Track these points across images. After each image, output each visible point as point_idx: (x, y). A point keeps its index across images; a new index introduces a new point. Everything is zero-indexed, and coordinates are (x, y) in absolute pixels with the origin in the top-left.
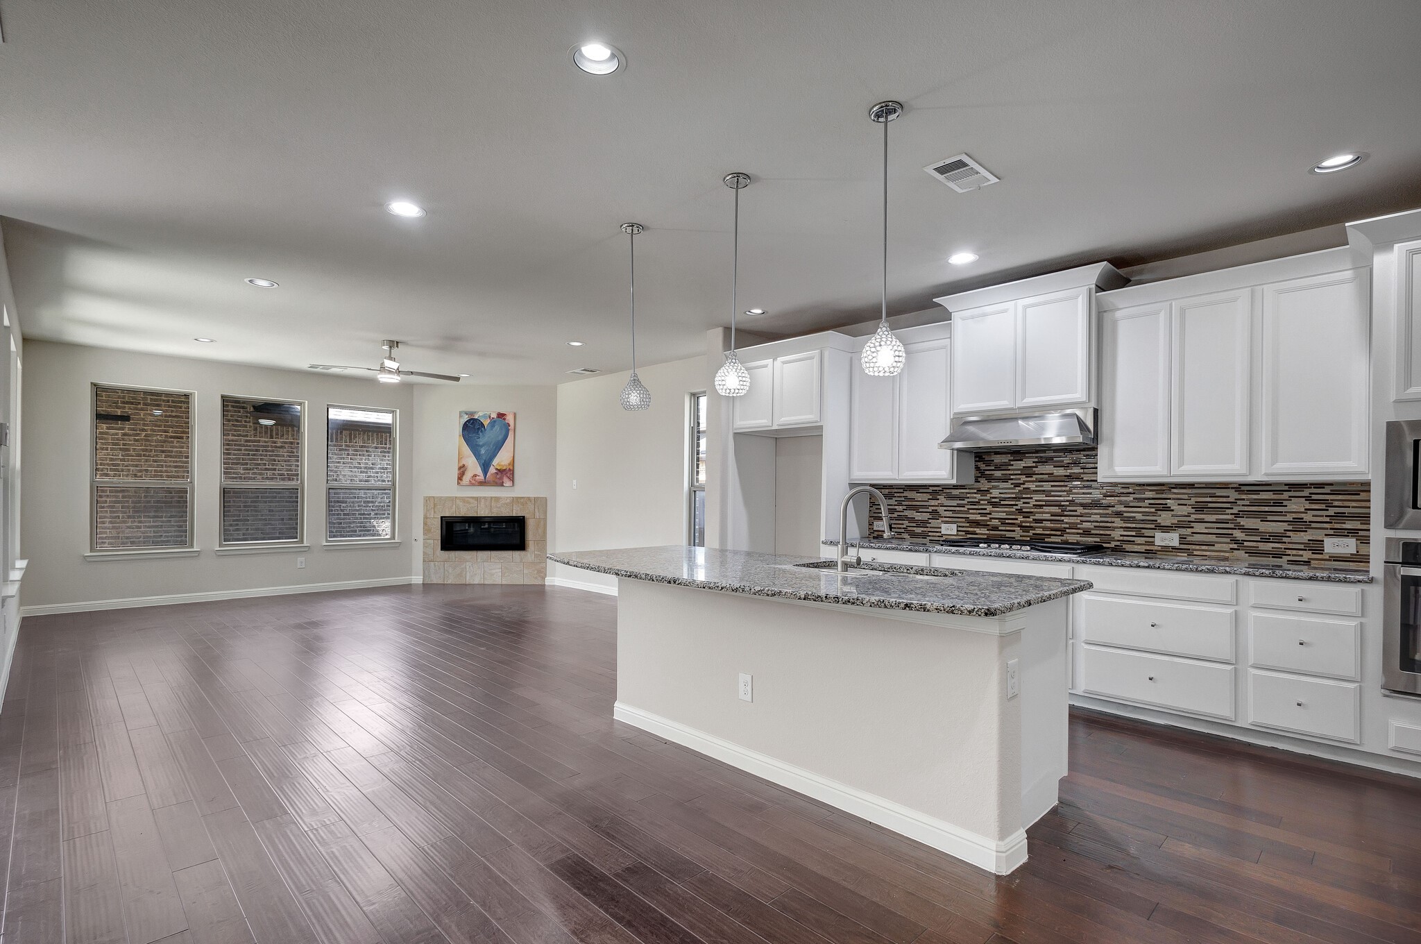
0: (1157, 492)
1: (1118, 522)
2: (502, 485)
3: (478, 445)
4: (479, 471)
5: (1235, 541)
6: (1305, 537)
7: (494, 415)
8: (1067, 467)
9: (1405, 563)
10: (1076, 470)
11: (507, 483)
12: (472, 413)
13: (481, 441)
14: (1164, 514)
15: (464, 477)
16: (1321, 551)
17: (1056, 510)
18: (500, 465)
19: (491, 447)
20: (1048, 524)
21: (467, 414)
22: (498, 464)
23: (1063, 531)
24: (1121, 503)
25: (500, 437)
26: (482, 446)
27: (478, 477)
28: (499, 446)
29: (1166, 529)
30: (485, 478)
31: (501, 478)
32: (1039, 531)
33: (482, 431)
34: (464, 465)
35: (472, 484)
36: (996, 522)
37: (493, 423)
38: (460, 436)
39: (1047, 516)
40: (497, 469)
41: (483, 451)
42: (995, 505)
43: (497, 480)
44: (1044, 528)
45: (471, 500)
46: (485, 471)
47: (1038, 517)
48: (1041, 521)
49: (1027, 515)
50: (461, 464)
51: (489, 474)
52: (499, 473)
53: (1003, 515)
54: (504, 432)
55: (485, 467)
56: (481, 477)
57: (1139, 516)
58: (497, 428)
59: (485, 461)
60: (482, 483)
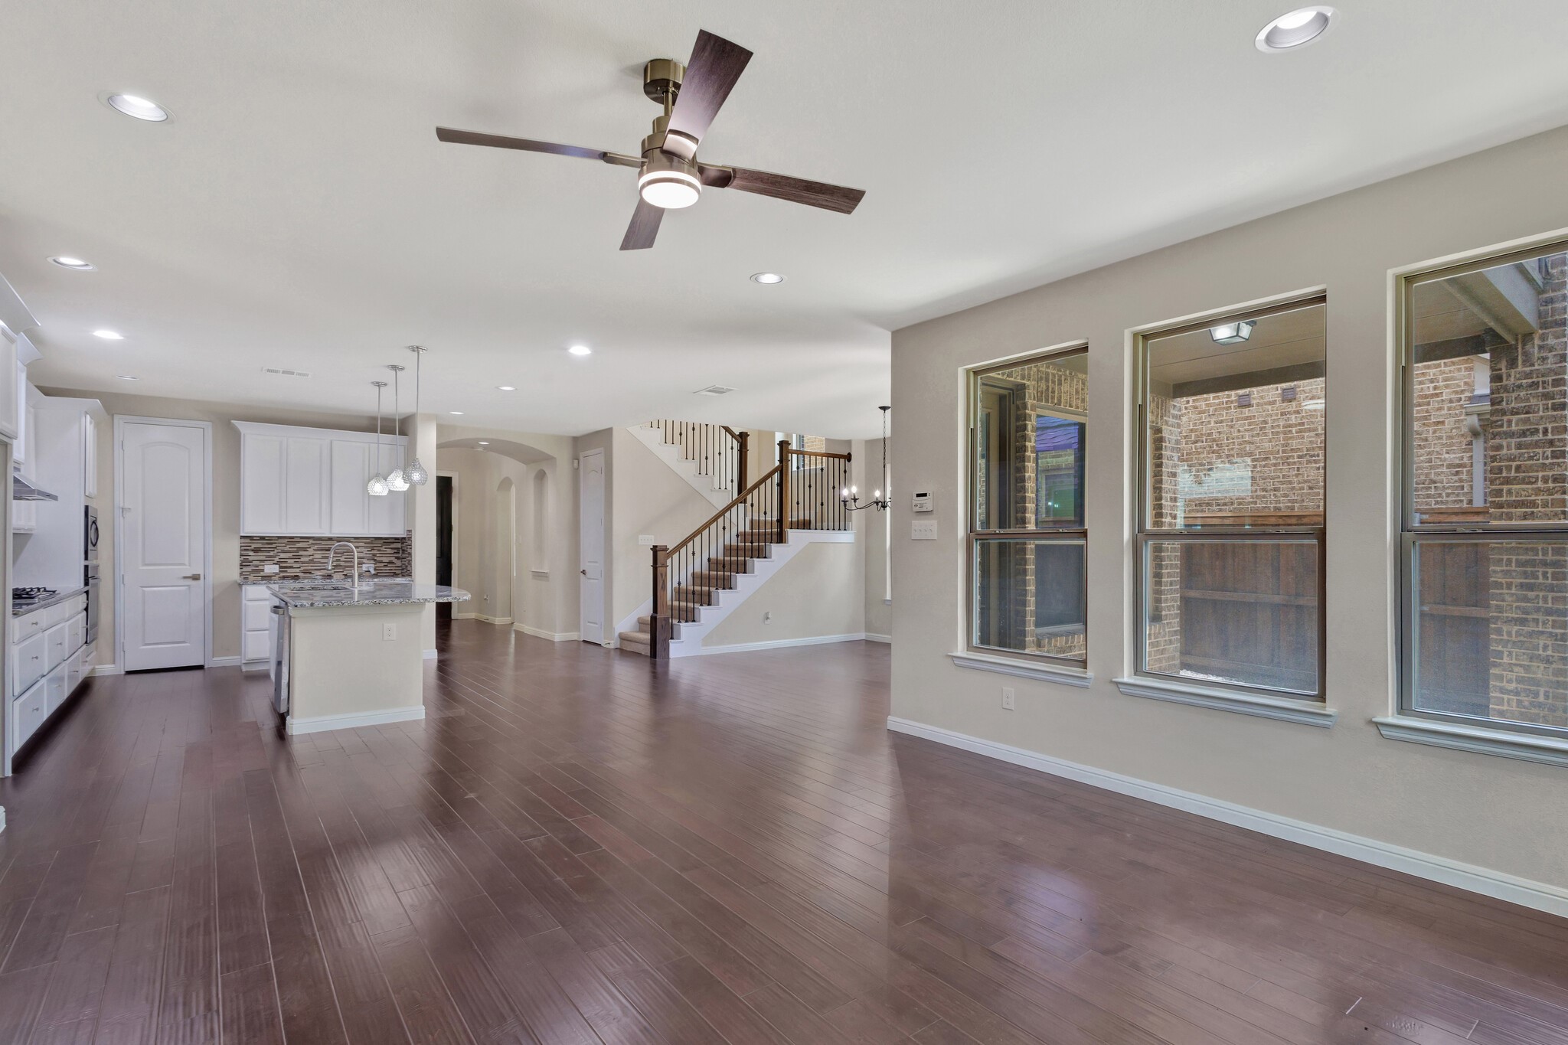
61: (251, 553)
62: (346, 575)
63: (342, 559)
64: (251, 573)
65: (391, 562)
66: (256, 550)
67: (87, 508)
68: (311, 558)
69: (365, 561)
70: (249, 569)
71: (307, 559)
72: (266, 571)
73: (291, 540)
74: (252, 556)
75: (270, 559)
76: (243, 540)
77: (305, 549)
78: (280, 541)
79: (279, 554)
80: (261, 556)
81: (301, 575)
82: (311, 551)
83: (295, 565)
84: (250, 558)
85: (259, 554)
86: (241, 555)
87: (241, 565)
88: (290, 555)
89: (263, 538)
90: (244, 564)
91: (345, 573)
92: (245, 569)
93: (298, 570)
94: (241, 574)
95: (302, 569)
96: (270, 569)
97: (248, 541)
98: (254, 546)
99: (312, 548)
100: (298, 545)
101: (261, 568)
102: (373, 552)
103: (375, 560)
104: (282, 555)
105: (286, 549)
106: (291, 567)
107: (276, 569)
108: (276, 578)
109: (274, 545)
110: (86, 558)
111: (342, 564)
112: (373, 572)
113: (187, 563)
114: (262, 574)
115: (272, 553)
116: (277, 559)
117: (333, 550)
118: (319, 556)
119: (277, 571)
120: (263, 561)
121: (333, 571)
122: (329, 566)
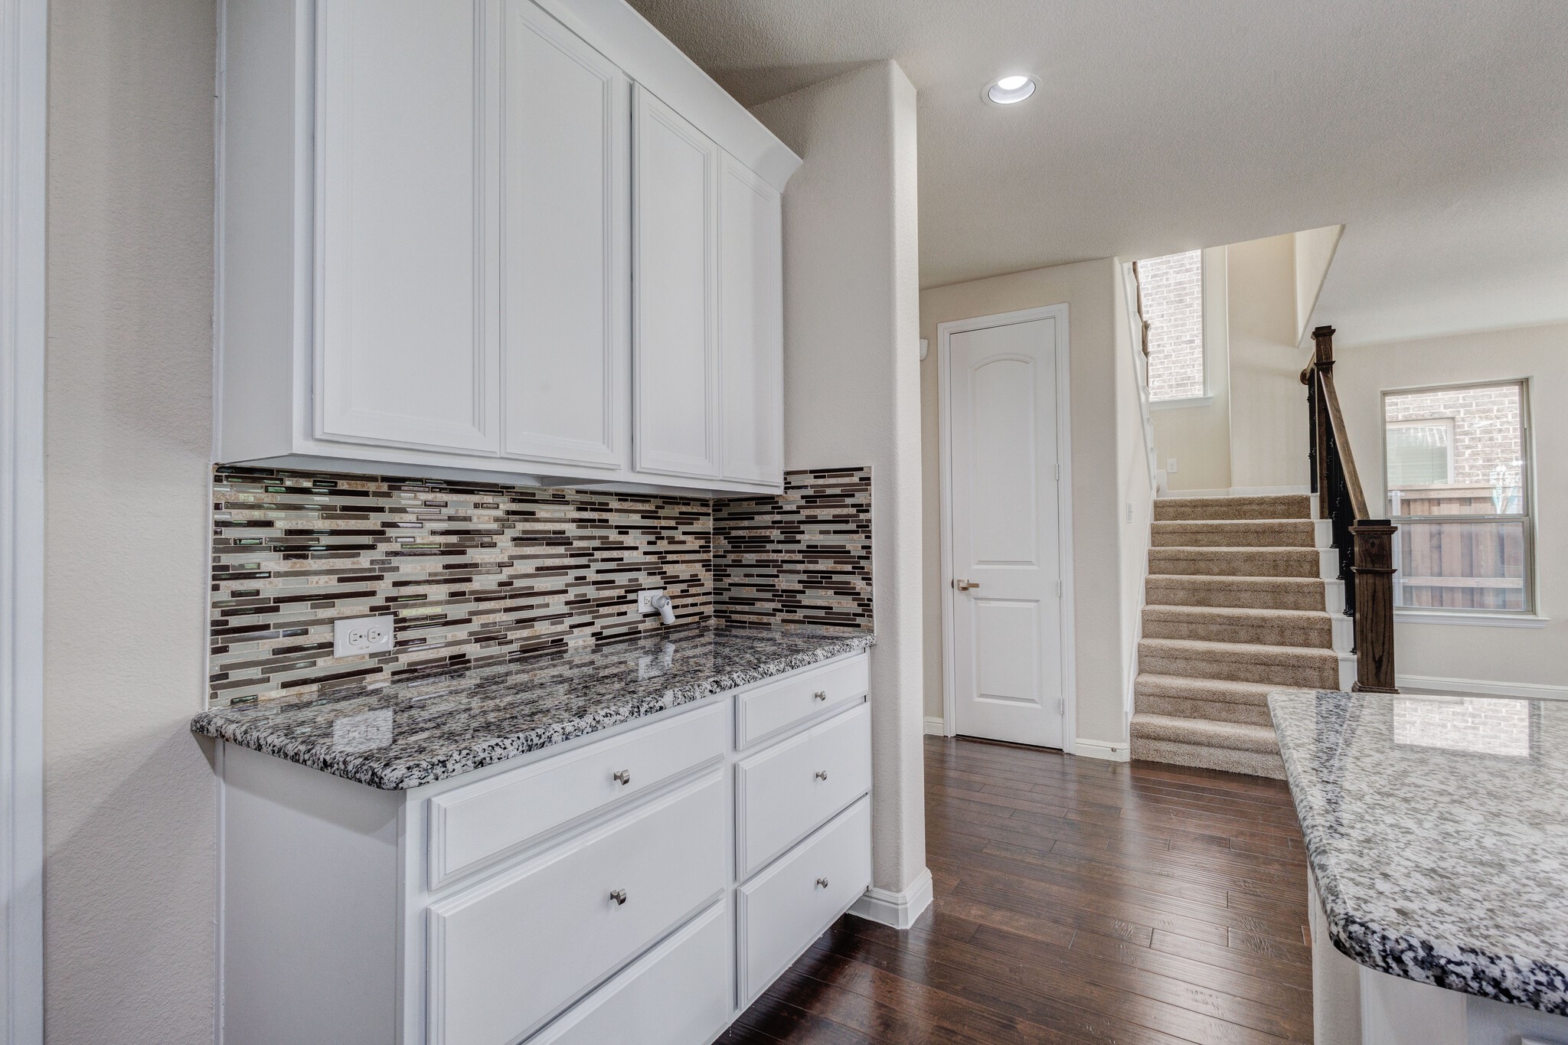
61: (268, 563)
62: (597, 635)
63: (591, 575)
64: (270, 667)
65: (694, 581)
66: (295, 546)
68: (507, 572)
69: (645, 577)
70: (261, 649)
71: (491, 582)
72: (339, 651)
74: (274, 577)
75: (354, 589)
76: (228, 491)
77: (484, 538)
79: (395, 561)
80: (317, 575)
81: (473, 650)
82: (505, 546)
83: (452, 612)
84: (269, 589)
85: (308, 566)
86: (221, 573)
87: (219, 628)
88: (434, 565)
89: (325, 481)
90: (235, 622)
92: (240, 651)
93: (463, 632)
94: (219, 680)
95: (476, 625)
97: (250, 492)
98: (278, 521)
99: (510, 533)
101: (317, 636)
104: (405, 569)
105: (419, 535)
107: (380, 634)
109: (374, 522)
111: (591, 592)
114: (324, 666)
115: (364, 560)
116: (384, 588)
117: (567, 542)
118: (528, 567)
119: (386, 643)
120: (329, 598)
121: (569, 622)
122: (557, 604)
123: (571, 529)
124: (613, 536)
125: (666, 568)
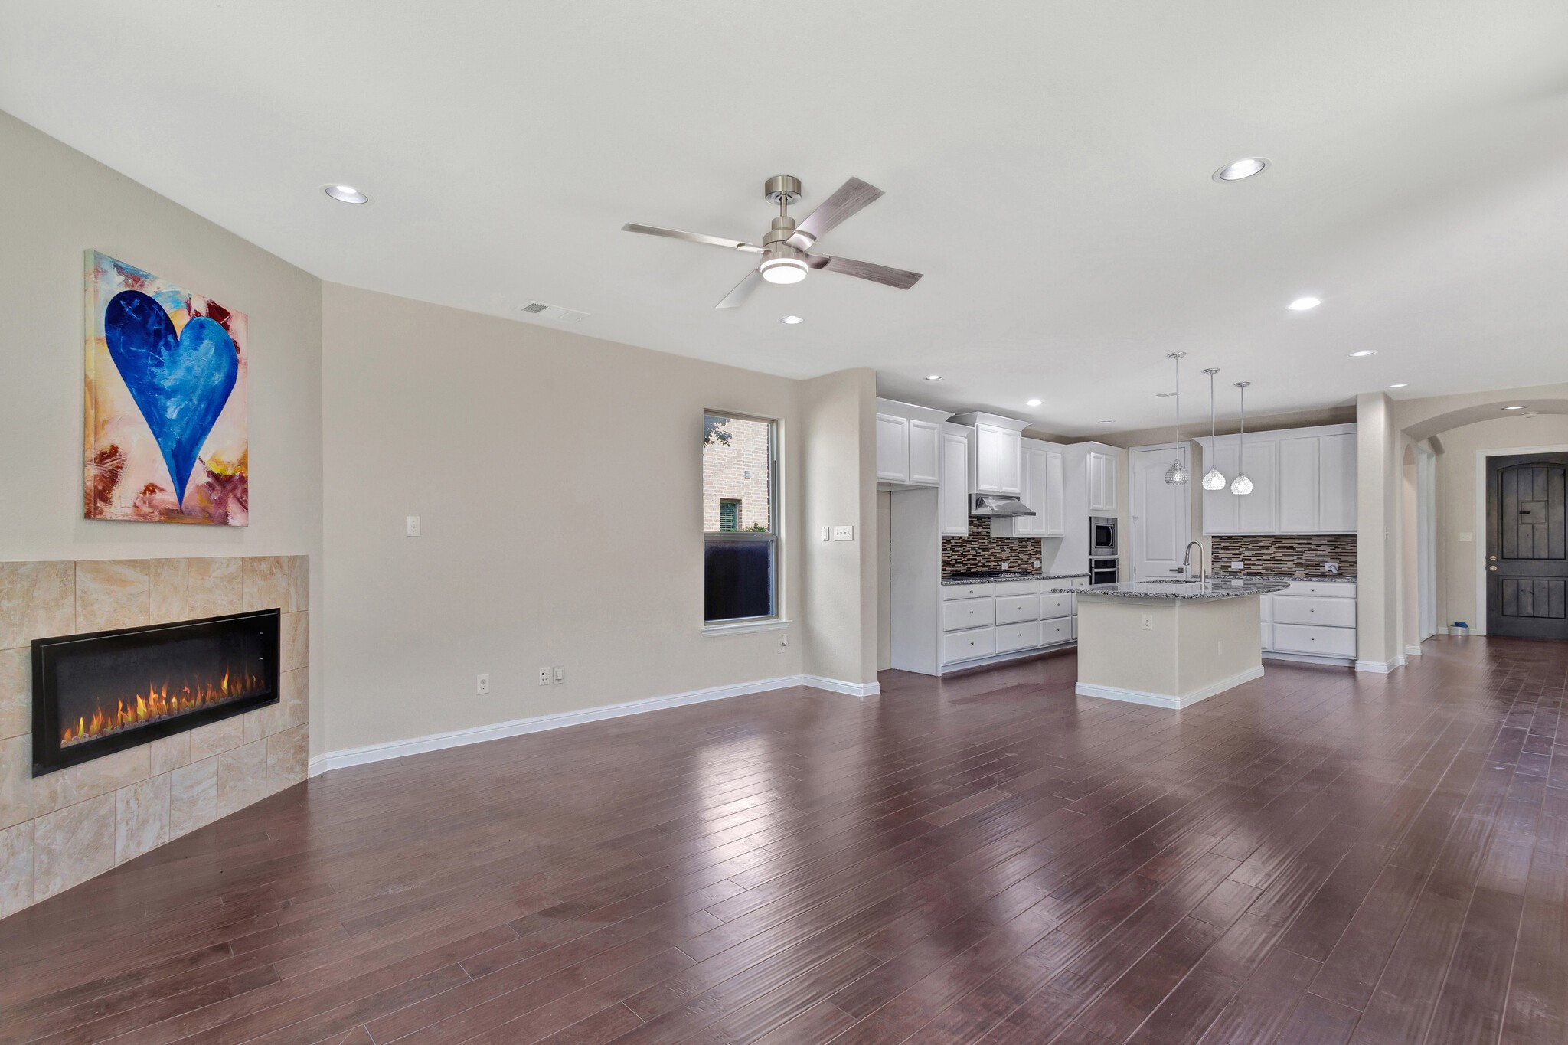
0: (1003, 542)
1: (993, 559)
2: (224, 520)
3: (159, 389)
4: (162, 475)
5: (1019, 565)
6: (1030, 561)
7: (199, 305)
8: (978, 527)
9: (1095, 567)
10: (980, 529)
11: (236, 517)
12: (136, 276)
13: (168, 378)
14: (1004, 553)
15: (117, 494)
16: (1033, 567)
17: (974, 552)
18: (218, 463)
19: (195, 401)
20: (972, 561)
21: (119, 269)
22: (213, 459)
23: (976, 564)
24: (993, 547)
25: (218, 378)
26: (170, 394)
27: (158, 496)
28: (215, 402)
29: (1004, 561)
30: (180, 497)
31: (221, 503)
32: (969, 566)
33: (167, 345)
34: (114, 451)
35: (141, 518)
36: (954, 562)
37: (197, 328)
38: (99, 340)
39: (971, 557)
40: (211, 474)
41: (172, 413)
42: (953, 550)
43: (212, 509)
44: (971, 564)
45: (129, 573)
46: (181, 477)
47: (969, 557)
48: (969, 560)
49: (964, 556)
50: (105, 445)
51: (190, 488)
52: (218, 488)
53: (956, 557)
54: (225, 366)
55: (181, 462)
56: (168, 496)
57: (998, 555)
58: (207, 347)
59: (179, 442)
60: (171, 516)
61: (1221, 551)
62: (1307, 574)
63: (1303, 557)
64: (1221, 568)
66: (1225, 548)
67: (1090, 517)
68: (1273, 556)
69: (1327, 559)
70: (1219, 565)
71: (1268, 557)
72: (1233, 567)
73: (1254, 539)
74: (1222, 553)
75: (1236, 556)
76: (1215, 540)
77: (1267, 548)
78: (1245, 540)
79: (1244, 552)
80: (1228, 554)
81: (1263, 572)
82: (1272, 550)
83: (1258, 563)
84: (1220, 556)
85: (1227, 552)
86: (1213, 553)
87: (1213, 561)
88: (1254, 553)
89: (1230, 538)
90: (1215, 560)
91: (1307, 571)
92: (1216, 565)
93: (1260, 567)
94: (1213, 568)
95: (1264, 566)
96: (1237, 565)
97: (1218, 540)
98: (1223, 545)
99: (1274, 546)
100: (1262, 544)
101: (1228, 564)
102: (1337, 550)
103: (1339, 559)
104: (1247, 553)
105: (1250, 547)
106: (1255, 564)
107: (1241, 565)
108: (1242, 574)
109: (1239, 544)
110: (1090, 554)
111: (1304, 562)
112: (1335, 572)
113: (1174, 558)
114: (1229, 569)
115: (1237, 551)
116: (1242, 557)
117: (1294, 549)
118: (1281, 554)
119: (1242, 567)
120: (1230, 558)
121: (1294, 569)
122: (1290, 564)
123: (1295, 546)
124: (1314, 547)
125: (1340, 557)
